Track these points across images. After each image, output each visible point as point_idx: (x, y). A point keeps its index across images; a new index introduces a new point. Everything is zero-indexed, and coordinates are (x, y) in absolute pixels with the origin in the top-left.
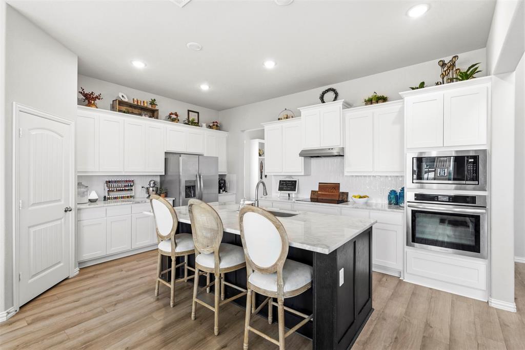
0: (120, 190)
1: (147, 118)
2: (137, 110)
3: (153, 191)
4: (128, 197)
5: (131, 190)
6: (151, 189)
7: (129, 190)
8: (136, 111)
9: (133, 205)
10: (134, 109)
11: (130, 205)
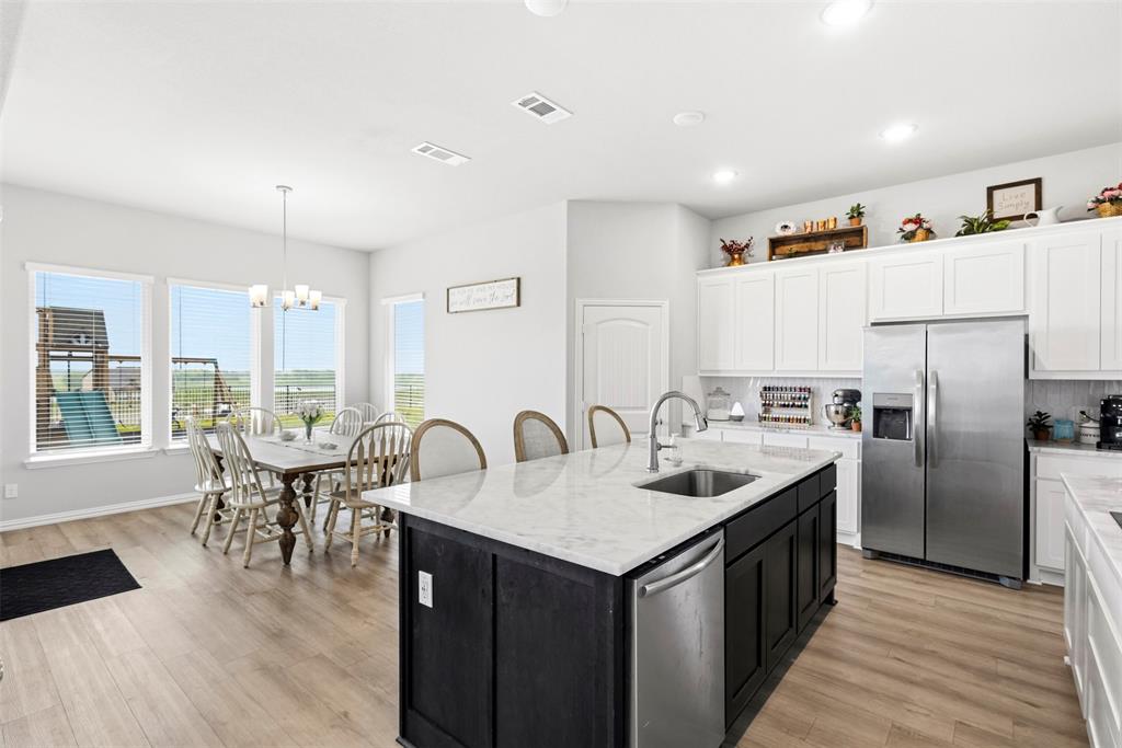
0: (784, 406)
1: (840, 252)
2: (822, 242)
3: (837, 412)
4: (799, 421)
5: (806, 406)
6: (833, 409)
7: (801, 406)
8: (820, 245)
9: (811, 438)
10: (813, 244)
11: (805, 438)
